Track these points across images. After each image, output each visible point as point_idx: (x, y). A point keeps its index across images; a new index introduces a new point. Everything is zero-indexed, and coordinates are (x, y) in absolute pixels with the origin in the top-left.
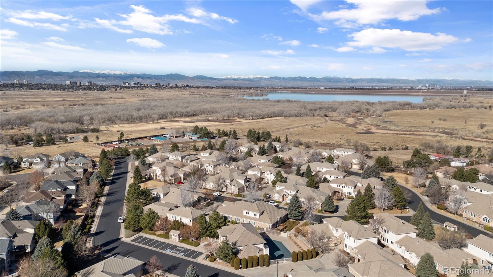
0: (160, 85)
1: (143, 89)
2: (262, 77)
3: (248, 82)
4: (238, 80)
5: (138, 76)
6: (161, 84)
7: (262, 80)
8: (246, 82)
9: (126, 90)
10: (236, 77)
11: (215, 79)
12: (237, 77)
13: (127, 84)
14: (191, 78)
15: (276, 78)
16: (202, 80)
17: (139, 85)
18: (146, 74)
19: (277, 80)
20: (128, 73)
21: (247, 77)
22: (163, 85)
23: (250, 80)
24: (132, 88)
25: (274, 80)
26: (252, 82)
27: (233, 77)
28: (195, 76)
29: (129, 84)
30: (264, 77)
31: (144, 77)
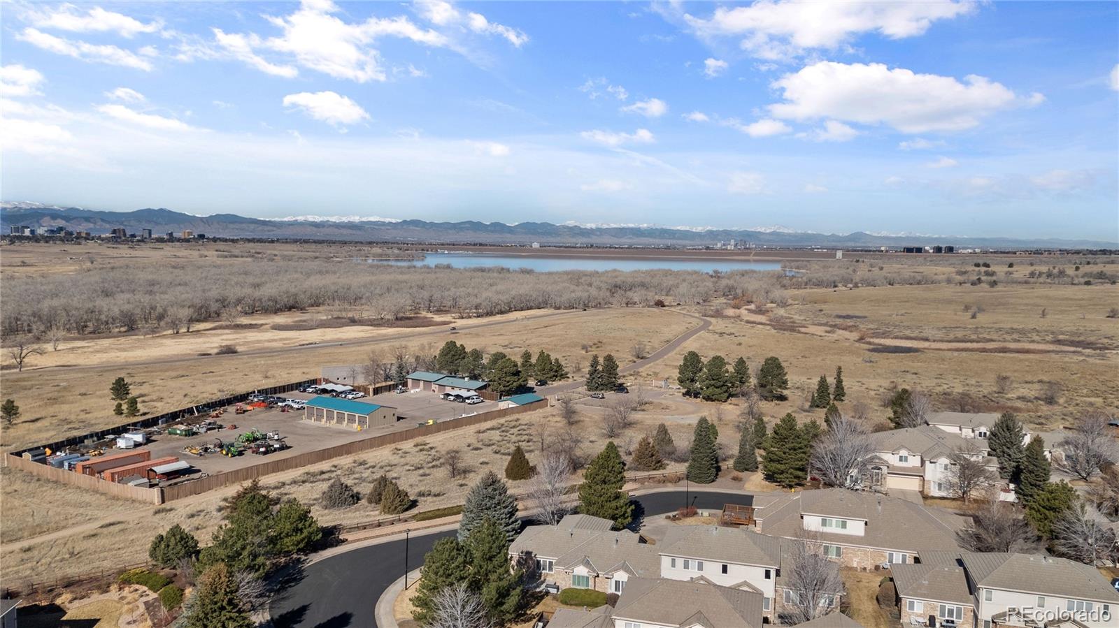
0: (125, 235)
1: (80, 244)
2: (382, 220)
3: (350, 231)
4: (324, 226)
5: (54, 214)
6: (128, 233)
7: (383, 228)
8: (345, 232)
9: (29, 246)
10: (318, 219)
11: (264, 223)
12: (321, 219)
13: (27, 232)
14: (201, 219)
15: (415, 223)
16: (231, 226)
17: (62, 234)
18: (78, 210)
19: (417, 226)
20: (24, 206)
21: (345, 220)
22: (133, 236)
23: (351, 226)
24: (47, 242)
25: (411, 228)
26: (359, 232)
27: (310, 218)
28: (211, 217)
29: (32, 232)
30: (387, 220)
31: (71, 215)
